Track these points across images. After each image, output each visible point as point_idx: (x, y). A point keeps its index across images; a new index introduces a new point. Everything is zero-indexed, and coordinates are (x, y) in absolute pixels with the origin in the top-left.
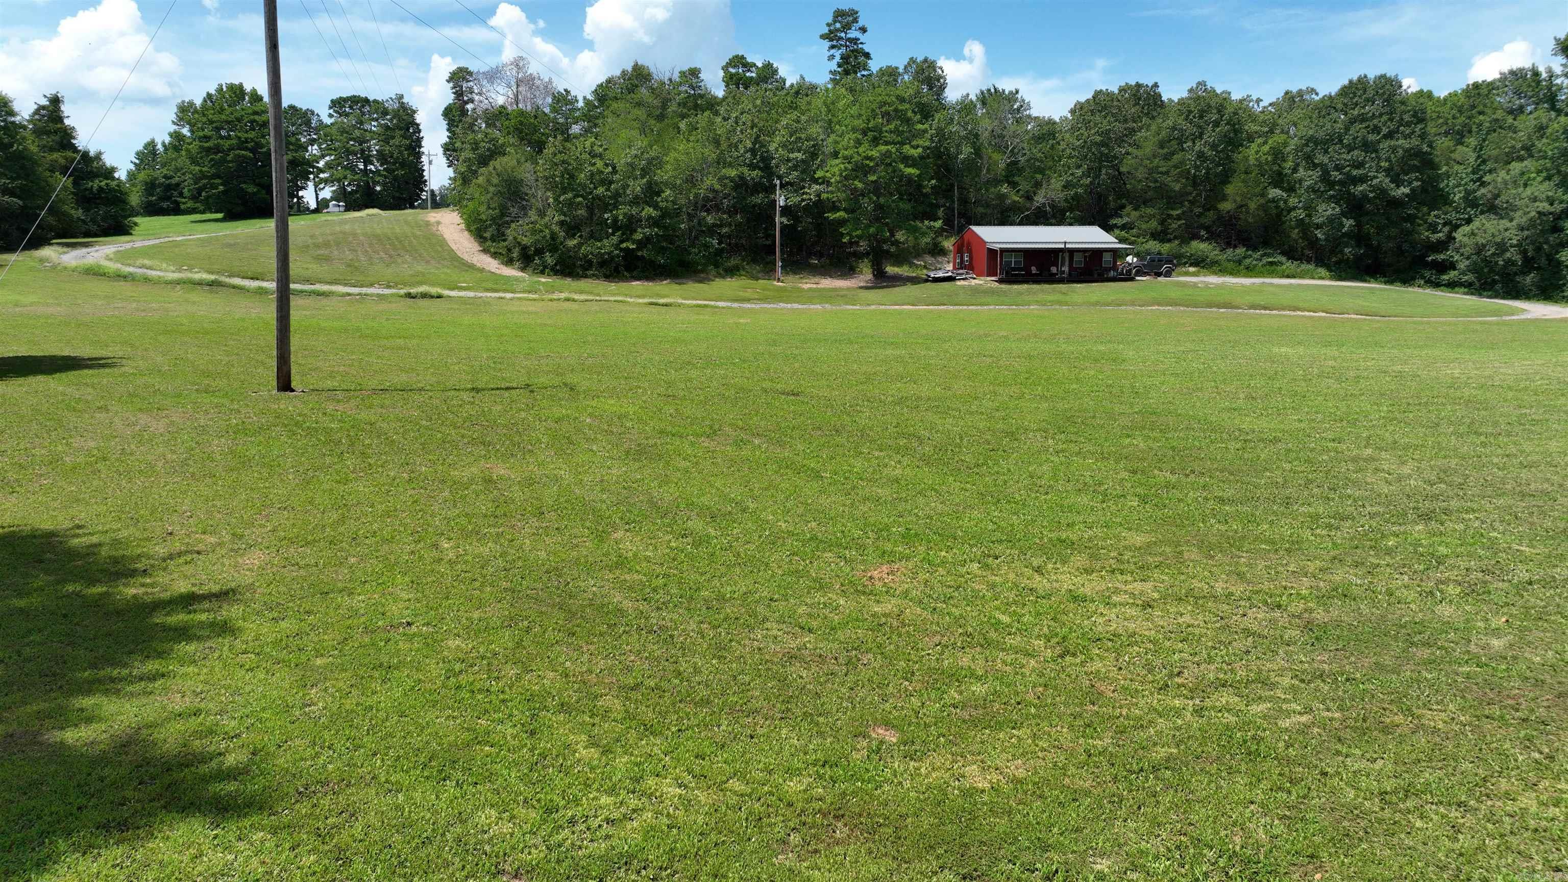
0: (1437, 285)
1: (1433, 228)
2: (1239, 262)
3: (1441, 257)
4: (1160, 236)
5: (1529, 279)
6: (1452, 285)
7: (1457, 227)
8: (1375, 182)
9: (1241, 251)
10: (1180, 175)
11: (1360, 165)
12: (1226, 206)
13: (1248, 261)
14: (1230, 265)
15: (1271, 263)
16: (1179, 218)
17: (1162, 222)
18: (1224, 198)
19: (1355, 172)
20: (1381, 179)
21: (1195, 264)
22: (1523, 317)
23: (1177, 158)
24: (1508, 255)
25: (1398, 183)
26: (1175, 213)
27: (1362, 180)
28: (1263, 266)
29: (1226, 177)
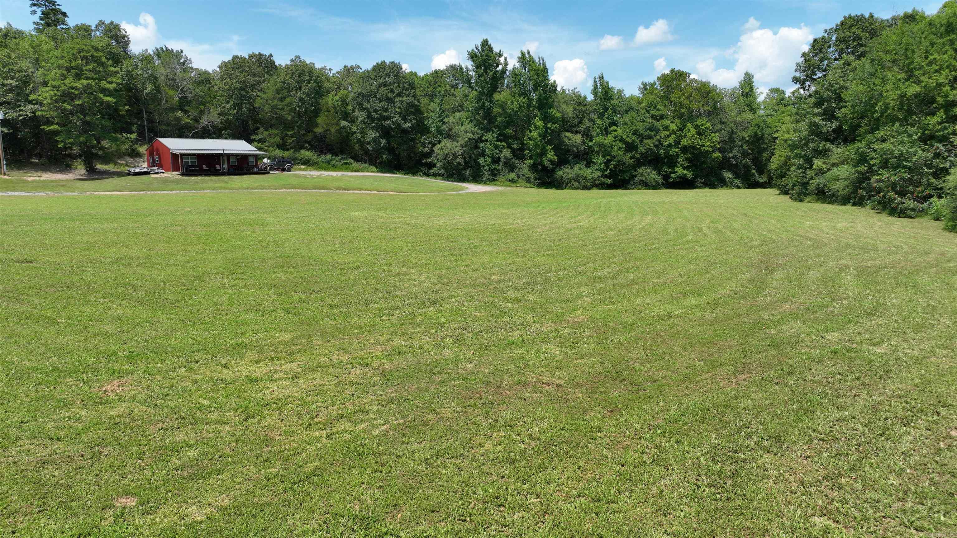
0: (428, 175)
1: (424, 145)
2: (329, 163)
3: (429, 160)
4: (282, 146)
5: (468, 172)
6: (435, 175)
7: (434, 145)
8: (395, 119)
9: (329, 156)
10: (291, 110)
11: (386, 110)
12: (318, 130)
13: (333, 162)
14: (324, 165)
15: (346, 164)
16: (292, 136)
17: (283, 139)
18: (317, 125)
19: (384, 114)
20: (397, 118)
21: (305, 163)
22: (467, 191)
23: (287, 100)
24: (458, 160)
25: (406, 121)
26: (289, 133)
27: (388, 118)
28: (342, 165)
29: (316, 113)
